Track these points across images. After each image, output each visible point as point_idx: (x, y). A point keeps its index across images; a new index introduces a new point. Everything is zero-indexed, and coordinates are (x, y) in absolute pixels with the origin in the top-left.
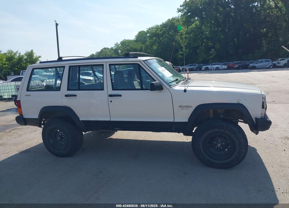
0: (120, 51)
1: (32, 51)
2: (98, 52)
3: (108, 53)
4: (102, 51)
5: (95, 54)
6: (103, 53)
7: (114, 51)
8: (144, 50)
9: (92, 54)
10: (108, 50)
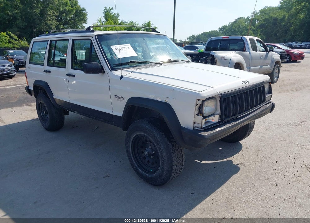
0: (257, 22)
1: (150, 21)
2: (231, 23)
3: (243, 24)
4: (236, 21)
5: (227, 25)
6: (236, 24)
7: (251, 21)
8: (287, 19)
9: (225, 25)
10: (243, 21)
